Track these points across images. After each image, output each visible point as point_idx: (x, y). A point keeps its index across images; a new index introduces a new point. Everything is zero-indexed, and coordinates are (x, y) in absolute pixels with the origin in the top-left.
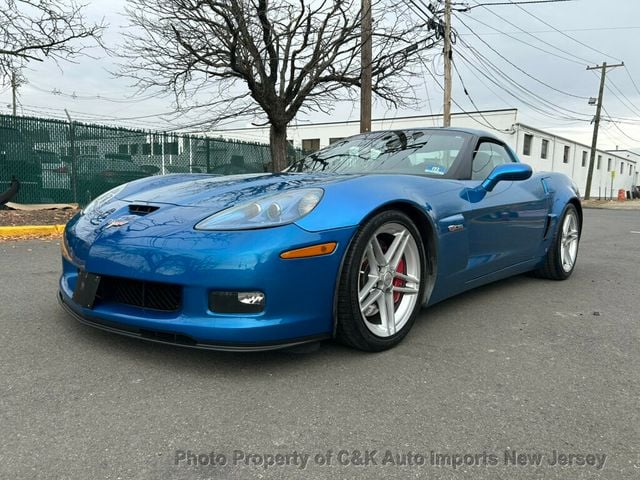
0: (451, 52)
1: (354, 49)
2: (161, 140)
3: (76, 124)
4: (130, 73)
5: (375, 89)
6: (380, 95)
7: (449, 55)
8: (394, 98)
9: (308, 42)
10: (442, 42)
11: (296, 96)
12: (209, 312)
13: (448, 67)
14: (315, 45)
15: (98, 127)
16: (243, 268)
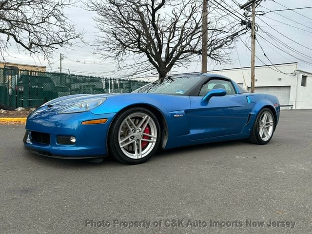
0: (255, 36)
1: (199, 37)
2: (109, 82)
3: (72, 75)
4: (98, 53)
5: (209, 55)
6: (212, 58)
7: (254, 37)
8: (219, 59)
9: (175, 35)
10: (251, 31)
11: (171, 60)
12: (57, 144)
13: (253, 43)
14: (179, 36)
15: (81, 76)
16: (72, 128)
